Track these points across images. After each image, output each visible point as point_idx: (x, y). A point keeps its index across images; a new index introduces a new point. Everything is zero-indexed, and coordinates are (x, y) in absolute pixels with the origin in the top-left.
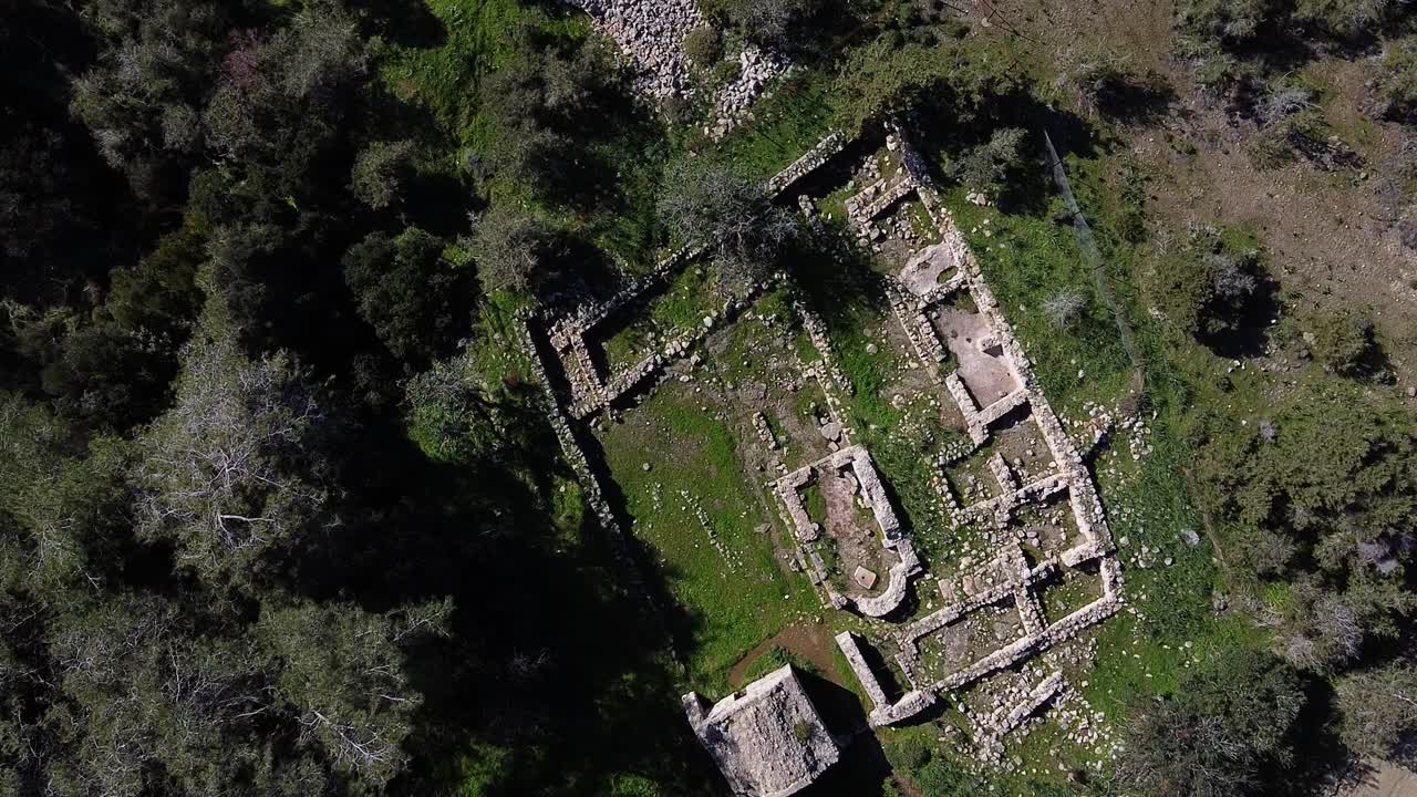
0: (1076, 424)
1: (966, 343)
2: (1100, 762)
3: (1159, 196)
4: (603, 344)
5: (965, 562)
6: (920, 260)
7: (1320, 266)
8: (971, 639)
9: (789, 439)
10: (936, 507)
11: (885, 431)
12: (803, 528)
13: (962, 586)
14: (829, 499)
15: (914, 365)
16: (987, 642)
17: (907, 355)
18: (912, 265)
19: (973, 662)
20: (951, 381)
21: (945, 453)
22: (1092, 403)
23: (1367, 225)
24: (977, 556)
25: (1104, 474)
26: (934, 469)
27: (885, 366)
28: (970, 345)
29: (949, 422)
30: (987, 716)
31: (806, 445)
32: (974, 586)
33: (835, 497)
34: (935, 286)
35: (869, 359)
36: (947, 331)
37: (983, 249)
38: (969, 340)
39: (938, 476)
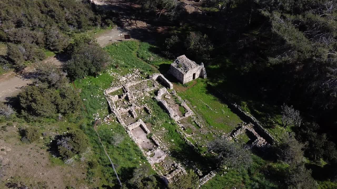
0: (114, 120)
1: (144, 141)
2: (111, 70)
3: (81, 174)
4: (250, 139)
5: (143, 98)
6: (160, 159)
7: (32, 155)
8: (141, 87)
9: (192, 123)
10: (151, 107)
11: (166, 122)
12: (185, 105)
13: (144, 94)
14: (179, 111)
15: (159, 137)
16: (137, 86)
17: (161, 140)
18: (163, 158)
19: (140, 83)
20: (149, 132)
21: (149, 117)
22: (109, 125)
23: (12, 166)
24: (140, 99)
25: (107, 112)
26: (152, 114)
27: (167, 137)
28: (143, 141)
29: (149, 124)
30: (137, 77)
31: (187, 122)
32: (141, 94)
33: (177, 112)
34: (155, 152)
35: (172, 138)
36: (151, 143)
37: (142, 158)
38: (144, 142)
39: (151, 113)
